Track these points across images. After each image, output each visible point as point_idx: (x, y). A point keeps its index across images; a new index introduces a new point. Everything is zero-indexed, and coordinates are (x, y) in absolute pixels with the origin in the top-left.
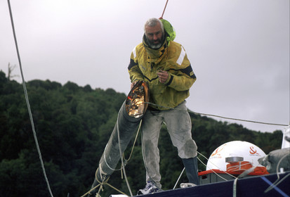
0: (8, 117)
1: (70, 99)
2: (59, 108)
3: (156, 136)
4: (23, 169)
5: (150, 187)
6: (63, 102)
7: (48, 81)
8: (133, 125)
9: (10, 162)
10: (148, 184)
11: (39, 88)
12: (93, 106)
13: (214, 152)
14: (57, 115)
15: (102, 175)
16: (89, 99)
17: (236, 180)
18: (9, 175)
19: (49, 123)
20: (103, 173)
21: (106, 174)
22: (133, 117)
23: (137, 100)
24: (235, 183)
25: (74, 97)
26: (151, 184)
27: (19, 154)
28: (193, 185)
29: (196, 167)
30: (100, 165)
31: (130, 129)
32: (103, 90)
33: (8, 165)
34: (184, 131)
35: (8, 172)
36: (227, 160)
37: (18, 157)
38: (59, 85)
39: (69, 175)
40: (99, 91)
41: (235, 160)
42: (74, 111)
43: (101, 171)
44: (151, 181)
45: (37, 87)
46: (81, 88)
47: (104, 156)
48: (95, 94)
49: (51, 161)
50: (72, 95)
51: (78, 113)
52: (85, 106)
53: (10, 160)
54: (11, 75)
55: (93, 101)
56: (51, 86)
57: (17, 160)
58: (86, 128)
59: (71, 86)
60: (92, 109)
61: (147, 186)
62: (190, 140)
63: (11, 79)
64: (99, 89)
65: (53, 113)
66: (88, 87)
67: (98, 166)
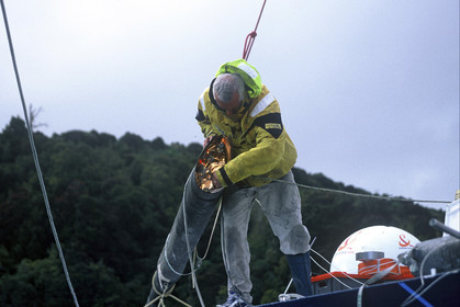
0: (30, 190)
1: (130, 161)
2: (112, 175)
3: (245, 221)
4: (55, 274)
5: (234, 300)
6: (119, 167)
7: (94, 132)
8: (207, 204)
9: (34, 264)
10: (231, 296)
11: (81, 144)
12: (167, 172)
13: (343, 244)
14: (108, 187)
15: (163, 282)
16: (161, 161)
17: (361, 288)
18: (34, 284)
19: (96, 200)
20: (164, 279)
21: (168, 281)
22: (207, 192)
23: (213, 165)
24: (360, 293)
25: (138, 157)
26: (235, 295)
27: (48, 251)
28: (298, 297)
29: (308, 268)
30: (159, 266)
31: (204, 211)
32: (183, 146)
33: (32, 269)
34: (290, 212)
35: (31, 280)
36: (359, 256)
37: (47, 256)
38: (112, 138)
39: (131, 284)
40: (178, 147)
41: (371, 257)
42: (136, 181)
43: (161, 277)
44: (236, 290)
45: (76, 142)
46: (148, 142)
47: (165, 253)
48: (170, 152)
49: (101, 262)
50: (133, 155)
51: (144, 183)
52: (154, 171)
53: (33, 260)
54: (34, 124)
55: (166, 163)
56: (100, 140)
57: (46, 261)
58: (157, 208)
59: (132, 140)
60: (165, 176)
61: (229, 299)
62: (299, 226)
63: (35, 130)
64: (178, 144)
65: (103, 184)
66: (159, 142)
67: (156, 269)
